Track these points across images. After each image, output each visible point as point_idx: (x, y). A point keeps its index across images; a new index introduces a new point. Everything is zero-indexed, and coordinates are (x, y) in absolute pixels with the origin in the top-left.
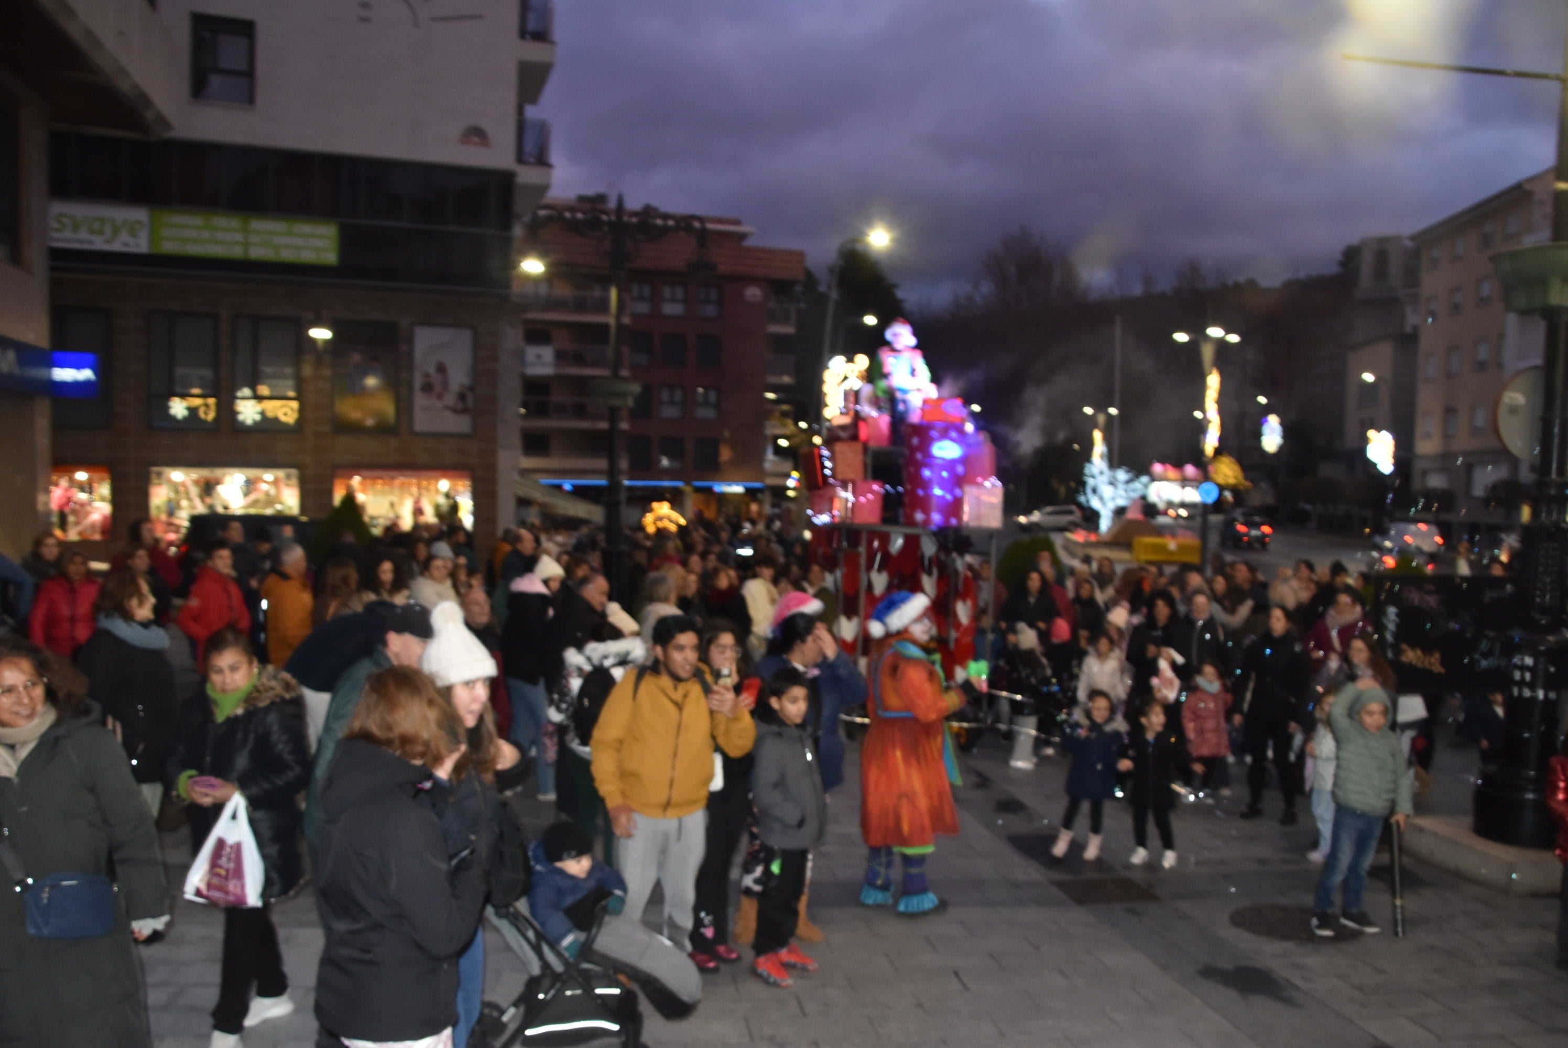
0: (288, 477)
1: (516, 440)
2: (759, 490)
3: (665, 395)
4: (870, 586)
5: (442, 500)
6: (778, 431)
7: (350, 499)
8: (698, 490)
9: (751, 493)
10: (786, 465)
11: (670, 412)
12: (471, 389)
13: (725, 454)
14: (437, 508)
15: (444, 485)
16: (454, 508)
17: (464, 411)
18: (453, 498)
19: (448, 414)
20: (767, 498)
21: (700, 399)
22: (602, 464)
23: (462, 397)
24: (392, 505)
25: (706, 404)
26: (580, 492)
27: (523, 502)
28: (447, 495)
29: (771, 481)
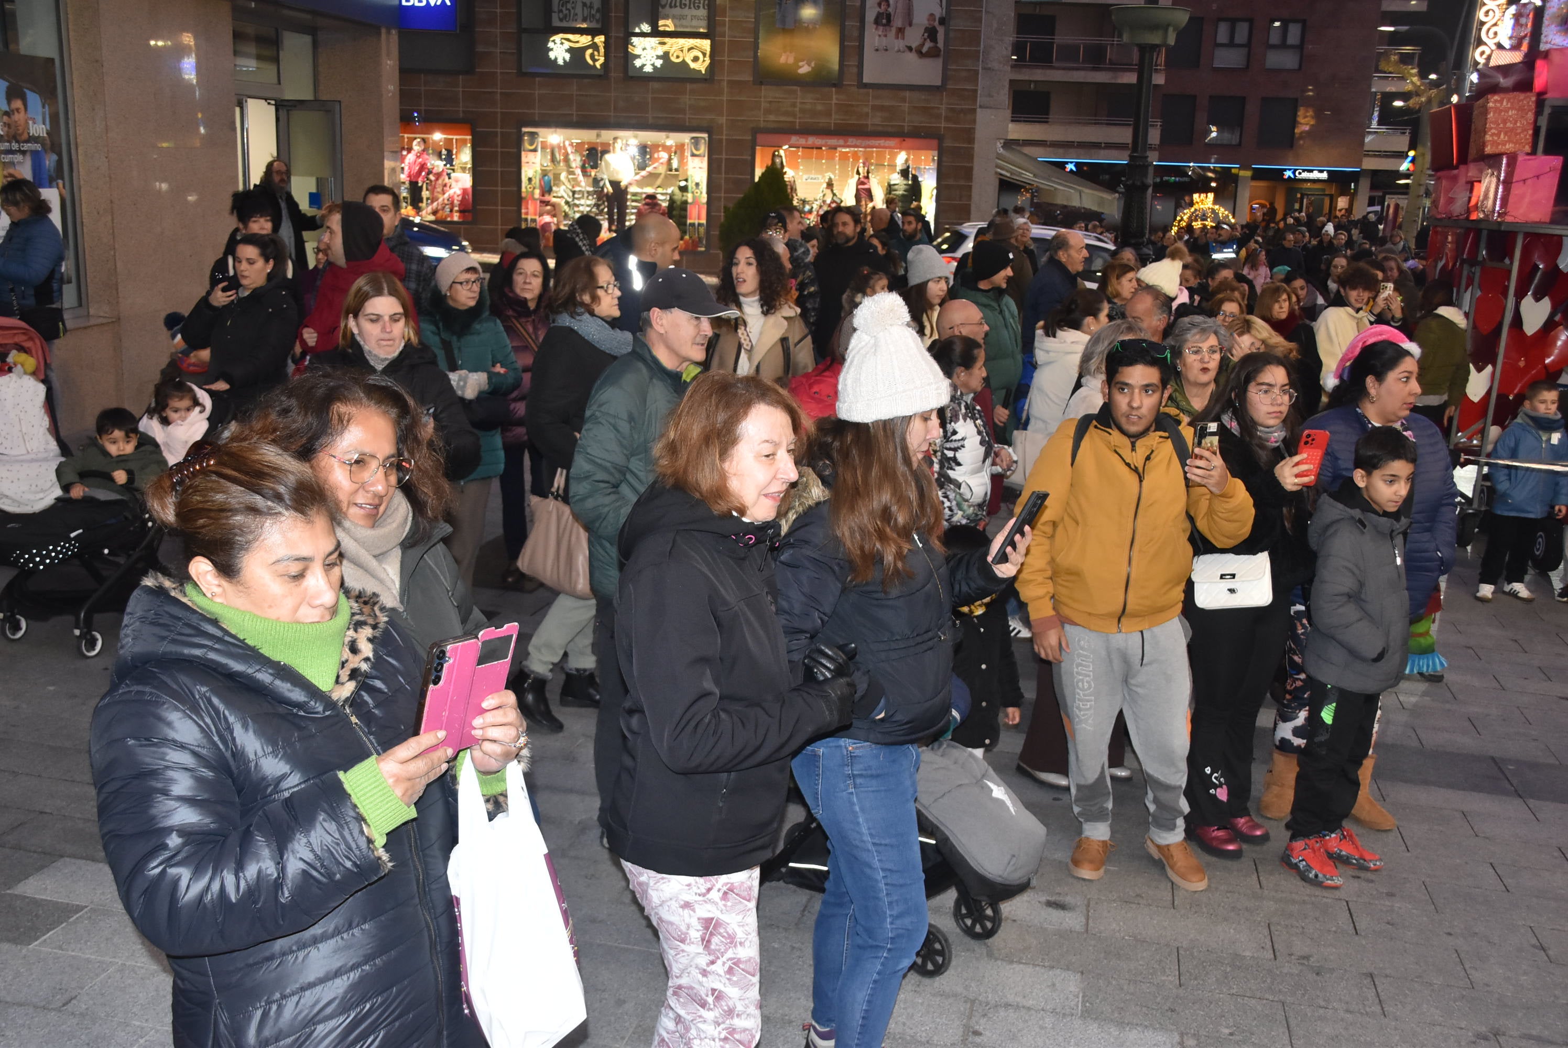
0: (696, 141)
1: (1004, 97)
2: (1355, 177)
3: (1222, 35)
4: (1517, 320)
5: (896, 179)
6: (1391, 88)
7: (775, 174)
8: (1259, 175)
9: (1340, 182)
10: (1401, 141)
11: (1227, 58)
12: (942, 21)
13: (1305, 122)
14: (890, 188)
15: (901, 158)
16: (915, 190)
17: (933, 53)
18: (915, 178)
19: (912, 57)
20: (1364, 190)
21: (1274, 39)
22: (1124, 135)
23: (931, 33)
24: (830, 185)
25: (1283, 45)
26: (1088, 174)
27: (1007, 186)
28: (905, 173)
29: (1370, 164)
